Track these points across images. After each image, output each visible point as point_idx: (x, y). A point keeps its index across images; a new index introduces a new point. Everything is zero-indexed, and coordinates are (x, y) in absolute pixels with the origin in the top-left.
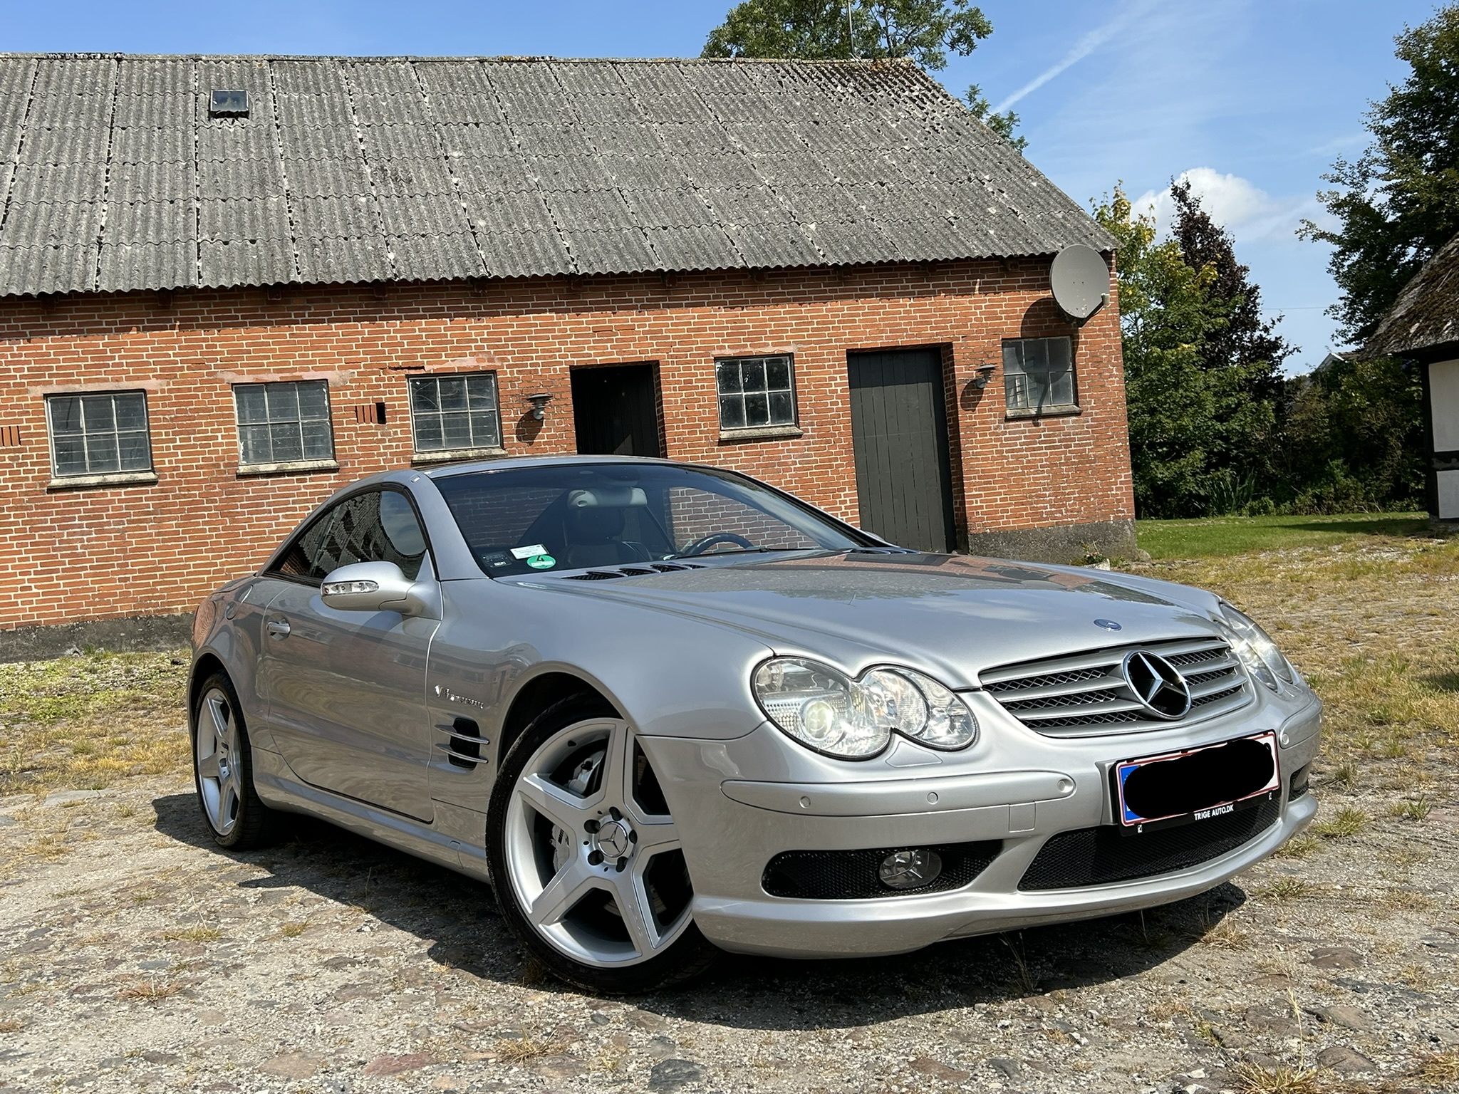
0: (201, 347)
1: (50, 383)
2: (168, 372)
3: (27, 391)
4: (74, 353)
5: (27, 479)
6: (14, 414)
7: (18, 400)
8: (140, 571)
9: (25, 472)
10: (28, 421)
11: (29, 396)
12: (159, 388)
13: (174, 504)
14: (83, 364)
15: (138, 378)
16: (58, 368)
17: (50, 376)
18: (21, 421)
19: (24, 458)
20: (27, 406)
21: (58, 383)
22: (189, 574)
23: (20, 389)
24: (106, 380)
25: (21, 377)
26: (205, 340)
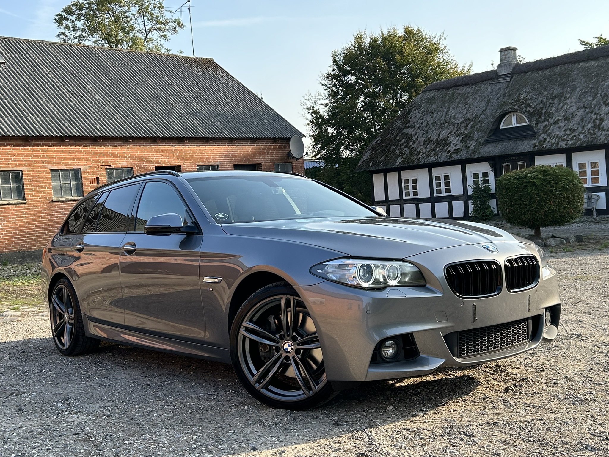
0: (40, 156)
2: (29, 165)
8: (21, 235)
12: (26, 170)
13: (32, 211)
15: (20, 166)
22: (37, 236)
24: (9, 167)
26: (41, 154)
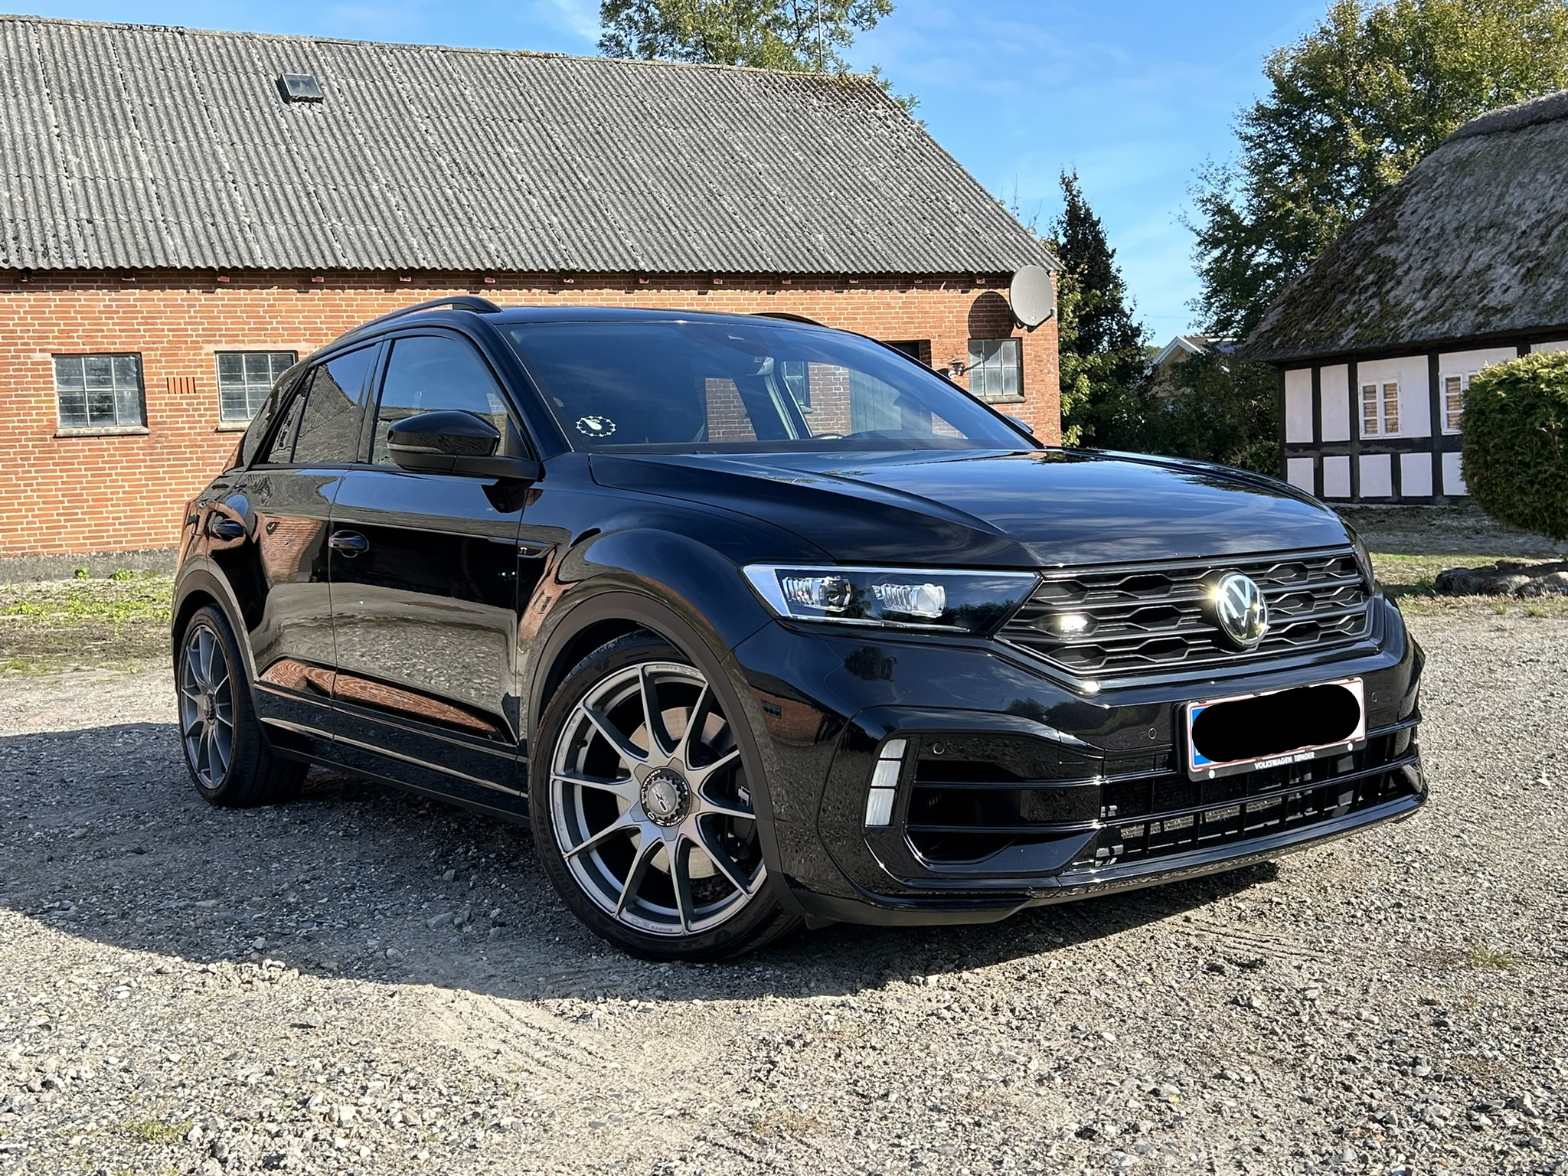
0: (342, 317)
1: (221, 342)
2: (315, 338)
3: (201, 348)
4: (239, 317)
5: (200, 422)
6: (190, 367)
7: (194, 355)
9: (199, 416)
10: (201, 373)
11: (203, 352)
12: (307, 350)
14: (246, 327)
15: (292, 341)
16: (226, 329)
17: (220, 336)
18: (196, 373)
19: (198, 404)
20: (201, 360)
21: (226, 342)
23: (196, 346)
24: (265, 342)
25: (197, 336)
26: (345, 311)
